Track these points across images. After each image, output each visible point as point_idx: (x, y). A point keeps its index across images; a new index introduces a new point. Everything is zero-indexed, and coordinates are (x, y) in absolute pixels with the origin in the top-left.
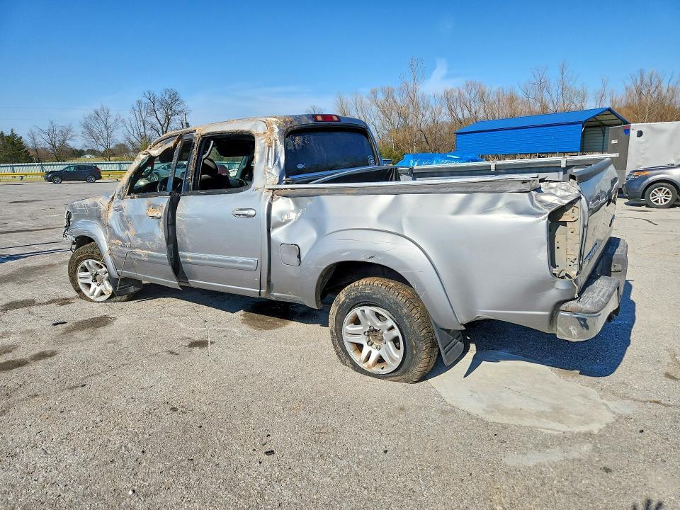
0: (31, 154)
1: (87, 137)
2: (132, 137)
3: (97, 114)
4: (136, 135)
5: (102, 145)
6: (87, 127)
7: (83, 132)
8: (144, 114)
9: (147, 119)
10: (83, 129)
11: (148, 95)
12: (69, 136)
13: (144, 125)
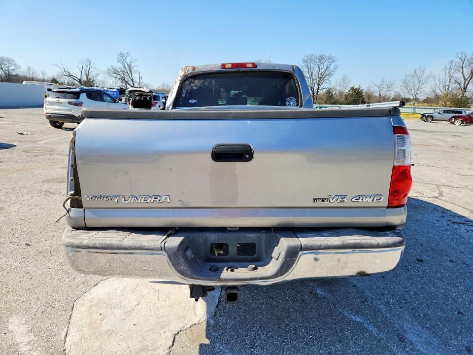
0: (365, 100)
1: (403, 89)
2: (437, 89)
3: (415, 72)
4: (440, 87)
5: (412, 95)
6: (405, 82)
7: (401, 86)
8: (452, 71)
9: (454, 75)
10: (402, 84)
11: (460, 56)
12: (391, 89)
13: (450, 79)
